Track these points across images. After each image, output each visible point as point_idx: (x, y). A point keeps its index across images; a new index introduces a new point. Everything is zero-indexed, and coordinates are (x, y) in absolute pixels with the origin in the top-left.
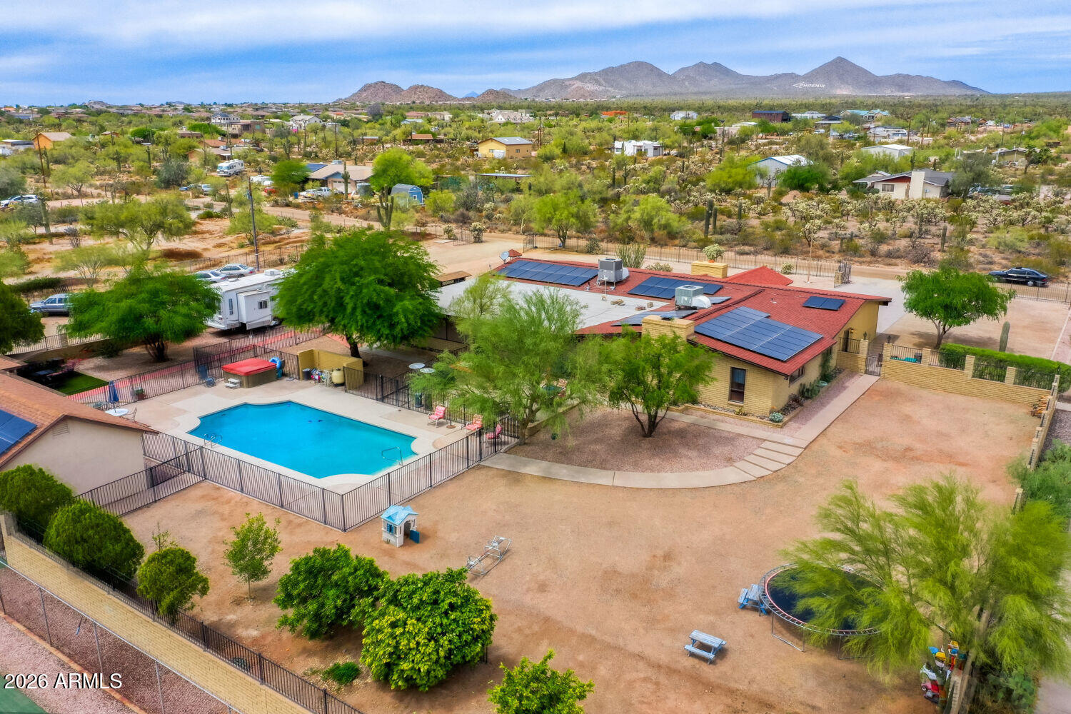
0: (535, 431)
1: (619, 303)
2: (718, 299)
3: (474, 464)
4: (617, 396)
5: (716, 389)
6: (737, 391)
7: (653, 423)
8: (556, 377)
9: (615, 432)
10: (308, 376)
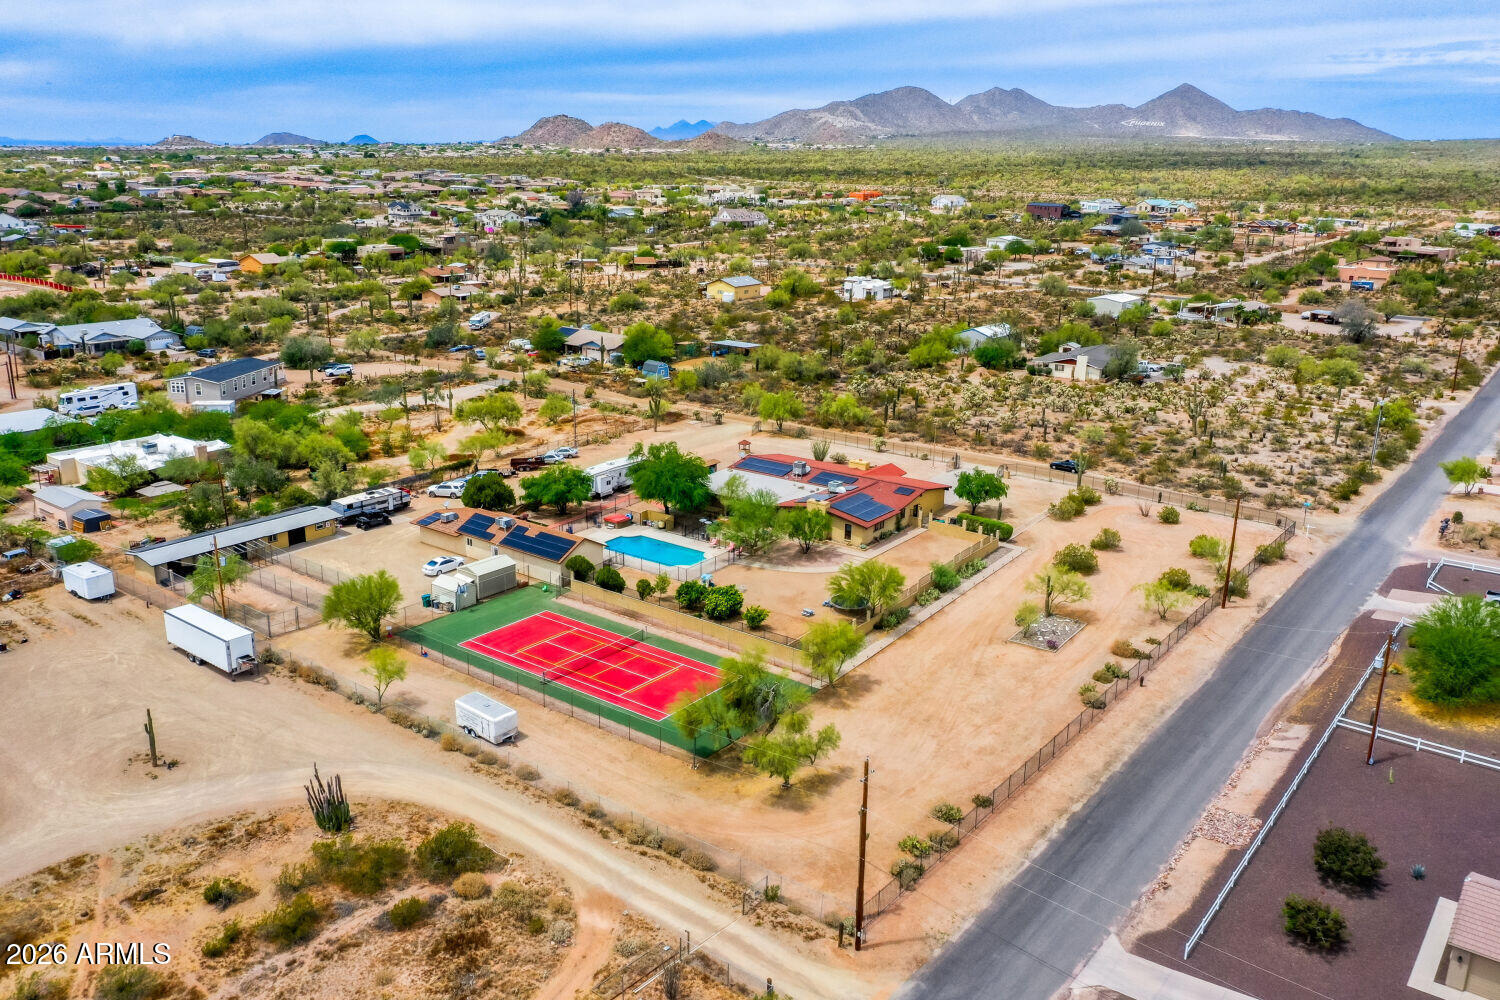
0: (756, 550)
1: (802, 488)
2: (851, 487)
3: (731, 562)
4: (791, 536)
5: (838, 532)
6: (848, 535)
7: (808, 548)
8: (767, 526)
9: (793, 551)
10: (645, 524)
